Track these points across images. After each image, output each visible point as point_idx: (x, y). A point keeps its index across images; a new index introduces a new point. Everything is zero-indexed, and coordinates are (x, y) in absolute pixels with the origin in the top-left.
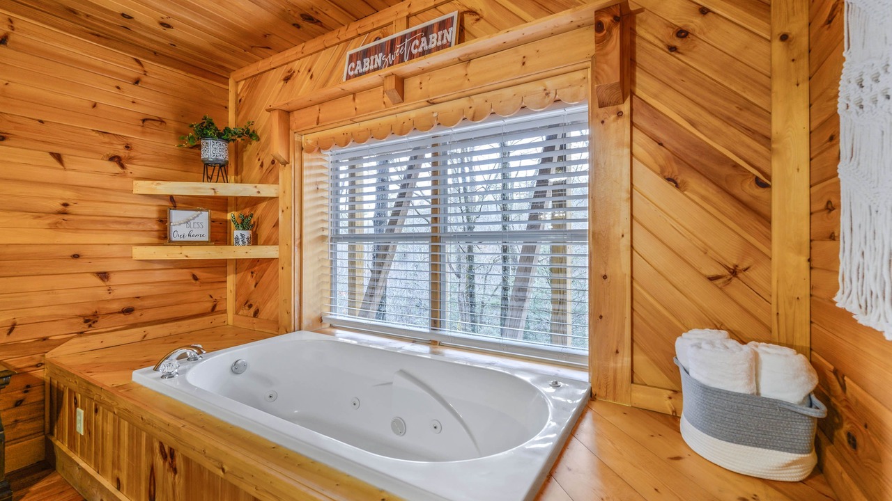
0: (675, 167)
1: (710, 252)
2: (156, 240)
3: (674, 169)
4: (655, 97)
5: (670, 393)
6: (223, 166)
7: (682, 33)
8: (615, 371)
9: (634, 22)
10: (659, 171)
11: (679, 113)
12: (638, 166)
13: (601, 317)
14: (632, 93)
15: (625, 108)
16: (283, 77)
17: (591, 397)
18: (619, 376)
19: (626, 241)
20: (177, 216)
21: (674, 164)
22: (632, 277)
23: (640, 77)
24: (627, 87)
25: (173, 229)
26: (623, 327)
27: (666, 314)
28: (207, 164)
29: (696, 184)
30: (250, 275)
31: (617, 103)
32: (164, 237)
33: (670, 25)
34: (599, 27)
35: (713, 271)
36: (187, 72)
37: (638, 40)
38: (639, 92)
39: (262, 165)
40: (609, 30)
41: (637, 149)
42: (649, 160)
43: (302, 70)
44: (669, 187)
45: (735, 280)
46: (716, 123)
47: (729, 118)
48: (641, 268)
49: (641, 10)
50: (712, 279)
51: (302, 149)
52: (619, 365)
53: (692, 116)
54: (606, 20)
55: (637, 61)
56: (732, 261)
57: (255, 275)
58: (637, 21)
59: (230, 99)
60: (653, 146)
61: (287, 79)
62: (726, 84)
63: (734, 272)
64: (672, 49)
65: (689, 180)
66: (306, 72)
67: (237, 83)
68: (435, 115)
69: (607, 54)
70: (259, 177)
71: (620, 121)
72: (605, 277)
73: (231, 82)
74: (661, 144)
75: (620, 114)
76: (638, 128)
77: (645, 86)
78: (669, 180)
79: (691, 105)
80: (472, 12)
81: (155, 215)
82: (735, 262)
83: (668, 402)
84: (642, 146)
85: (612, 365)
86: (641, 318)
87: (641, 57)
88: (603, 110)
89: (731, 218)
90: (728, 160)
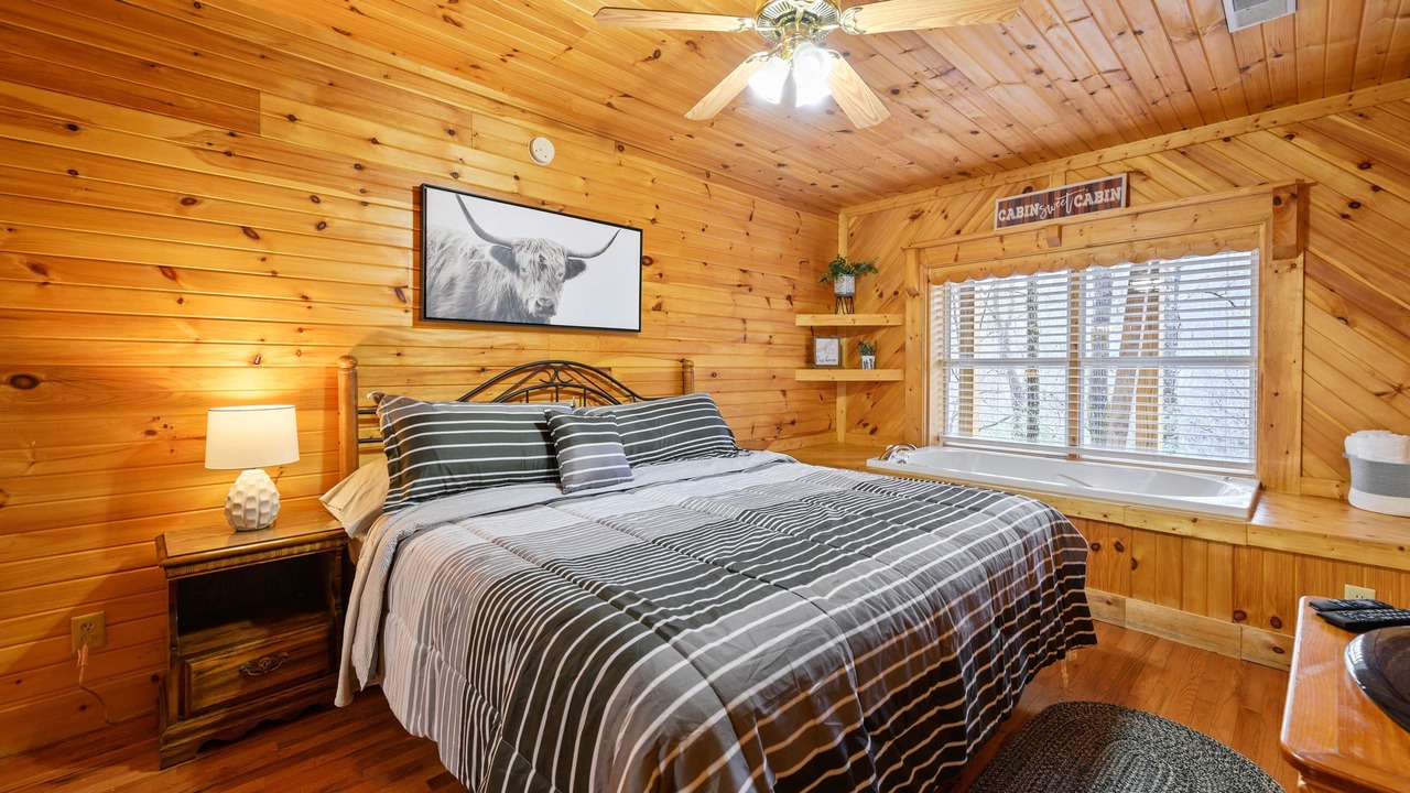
0: (1346, 309)
1: (1377, 374)
2: (803, 364)
3: (1344, 310)
4: (1328, 253)
5: (1337, 482)
6: (850, 298)
7: (1354, 205)
8: (1285, 468)
9: (1308, 193)
10: (1330, 311)
11: (1350, 267)
12: (1309, 307)
13: (1272, 426)
14: (1305, 250)
15: (1299, 260)
16: (910, 215)
17: (1262, 488)
18: (1288, 472)
19: (1298, 366)
20: (820, 343)
21: (1344, 306)
22: (1303, 395)
23: (1312, 236)
24: (1302, 246)
25: (817, 354)
26: (1294, 433)
27: (1335, 422)
28: (839, 297)
29: (1364, 322)
30: (865, 397)
31: (1291, 257)
32: (810, 361)
33: (1343, 197)
34: (1277, 201)
35: (1380, 389)
36: (819, 215)
37: (1311, 208)
38: (1311, 248)
39: (881, 296)
40: (1287, 204)
41: (1309, 294)
42: (1321, 303)
43: (933, 211)
44: (1341, 324)
45: (1400, 396)
46: (1385, 276)
47: (1397, 273)
48: (1311, 387)
49: (1315, 184)
50: (1378, 395)
51: (929, 281)
52: (1289, 463)
53: (1363, 270)
54: (1284, 195)
55: (1311, 223)
56: (1397, 381)
57: (871, 396)
58: (1311, 192)
59: (840, 233)
60: (1325, 292)
61: (914, 218)
62: (1395, 246)
63: (1399, 389)
64: (1345, 216)
65: (1358, 319)
66: (939, 213)
67: (849, 218)
68: (1092, 256)
69: (1285, 222)
70: (877, 307)
71: (1294, 271)
72: (1276, 394)
73: (841, 216)
74: (1332, 291)
75: (1293, 266)
76: (1310, 276)
77: (1316, 244)
78: (1340, 318)
79: (1361, 261)
80: (1139, 173)
81: (804, 343)
82: (1400, 381)
83: (1336, 489)
84: (1314, 291)
85: (1282, 463)
86: (1310, 425)
87: (1313, 220)
88: (1276, 262)
89: (1396, 349)
90: (1395, 304)
